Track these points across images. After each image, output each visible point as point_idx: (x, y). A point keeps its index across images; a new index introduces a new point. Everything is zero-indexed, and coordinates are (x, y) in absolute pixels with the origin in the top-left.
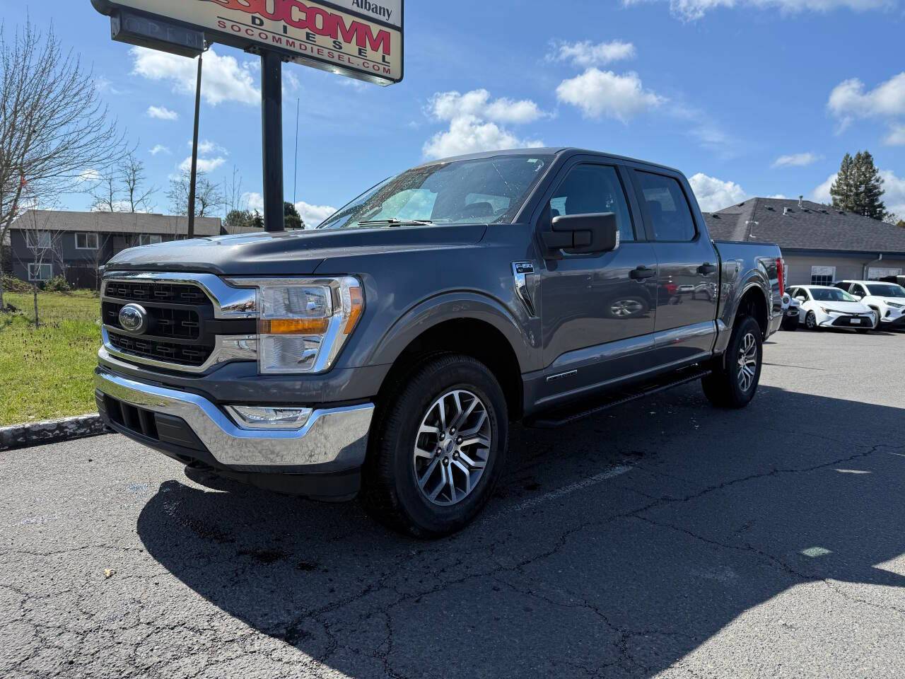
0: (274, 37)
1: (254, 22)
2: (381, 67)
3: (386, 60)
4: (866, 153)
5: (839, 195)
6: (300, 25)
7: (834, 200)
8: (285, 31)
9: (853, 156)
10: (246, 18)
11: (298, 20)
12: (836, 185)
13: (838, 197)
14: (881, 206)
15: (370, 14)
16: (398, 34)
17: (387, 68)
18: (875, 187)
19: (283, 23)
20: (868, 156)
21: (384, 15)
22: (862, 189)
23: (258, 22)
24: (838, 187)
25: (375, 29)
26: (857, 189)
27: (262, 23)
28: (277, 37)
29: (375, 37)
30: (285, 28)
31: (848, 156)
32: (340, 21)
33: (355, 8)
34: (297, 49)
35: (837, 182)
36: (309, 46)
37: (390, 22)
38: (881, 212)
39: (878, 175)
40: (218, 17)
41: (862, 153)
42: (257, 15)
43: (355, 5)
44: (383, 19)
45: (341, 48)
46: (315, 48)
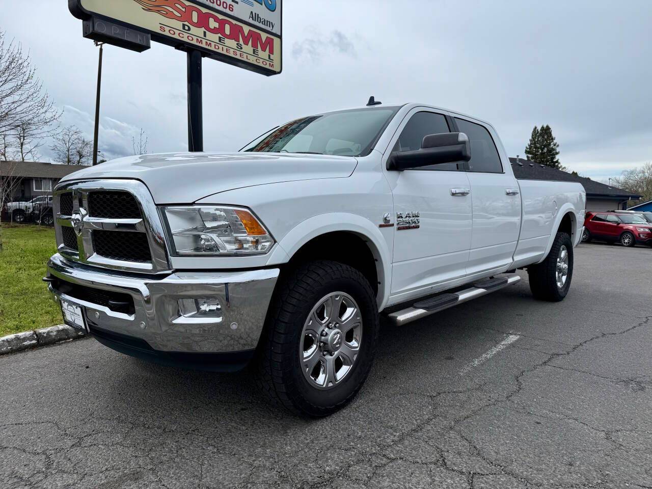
0: (197, 39)
1: (184, 28)
2: (268, 63)
3: (271, 58)
4: (547, 126)
5: (531, 154)
6: (214, 31)
7: (528, 157)
8: (205, 35)
9: (539, 128)
10: (178, 25)
11: (213, 28)
12: (528, 147)
13: (530, 156)
14: (557, 162)
15: (261, 25)
16: (279, 40)
17: (271, 63)
18: (553, 149)
19: (203, 29)
20: (548, 128)
21: (270, 26)
22: (545, 150)
23: (187, 28)
24: (530, 149)
25: (264, 36)
26: (542, 151)
27: (189, 29)
28: (200, 39)
29: (264, 42)
30: (205, 33)
31: (536, 128)
32: (241, 30)
33: (251, 21)
34: (212, 48)
35: (529, 145)
36: (221, 47)
37: (274, 31)
38: (557, 165)
39: (555, 141)
40: (160, 24)
41: (545, 126)
42: (186, 23)
43: (251, 19)
44: (269, 29)
45: (241, 48)
46: (225, 48)
